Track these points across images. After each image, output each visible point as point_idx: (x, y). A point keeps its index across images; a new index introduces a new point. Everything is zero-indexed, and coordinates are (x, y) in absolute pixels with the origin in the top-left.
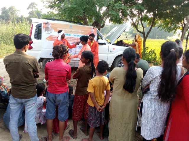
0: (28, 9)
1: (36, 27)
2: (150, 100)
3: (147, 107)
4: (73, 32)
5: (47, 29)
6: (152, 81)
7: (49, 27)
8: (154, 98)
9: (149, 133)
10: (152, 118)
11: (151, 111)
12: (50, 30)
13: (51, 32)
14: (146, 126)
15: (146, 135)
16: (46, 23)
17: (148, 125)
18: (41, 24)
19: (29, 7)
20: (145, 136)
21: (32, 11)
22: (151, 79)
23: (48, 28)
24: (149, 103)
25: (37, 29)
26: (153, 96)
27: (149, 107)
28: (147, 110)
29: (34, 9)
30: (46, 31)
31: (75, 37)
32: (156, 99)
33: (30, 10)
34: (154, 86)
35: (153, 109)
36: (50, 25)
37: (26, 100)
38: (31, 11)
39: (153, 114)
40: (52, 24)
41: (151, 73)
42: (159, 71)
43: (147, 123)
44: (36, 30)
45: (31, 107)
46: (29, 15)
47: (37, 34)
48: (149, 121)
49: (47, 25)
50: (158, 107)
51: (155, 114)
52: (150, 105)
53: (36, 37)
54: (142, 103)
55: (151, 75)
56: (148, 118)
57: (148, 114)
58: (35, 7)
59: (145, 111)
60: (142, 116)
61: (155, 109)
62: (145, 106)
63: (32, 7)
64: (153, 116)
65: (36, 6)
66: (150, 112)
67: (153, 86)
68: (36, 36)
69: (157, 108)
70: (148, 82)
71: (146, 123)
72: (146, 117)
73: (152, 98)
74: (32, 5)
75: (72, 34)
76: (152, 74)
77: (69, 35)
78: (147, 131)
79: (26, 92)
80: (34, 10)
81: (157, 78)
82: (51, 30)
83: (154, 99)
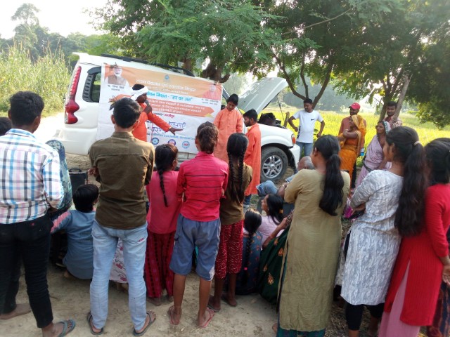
0: (14, 18)
1: (87, 74)
2: (364, 231)
3: (356, 242)
4: (171, 90)
5: (113, 80)
6: (372, 195)
7: (118, 76)
8: (372, 227)
9: (357, 291)
10: (364, 263)
11: (365, 250)
12: (120, 82)
13: (123, 88)
14: (352, 277)
15: (350, 295)
16: (112, 67)
17: (356, 276)
18: (100, 68)
19: (18, 14)
20: (348, 296)
21: (23, 23)
22: (370, 192)
23: (116, 77)
24: (363, 235)
25: (90, 78)
26: (370, 223)
27: (360, 243)
28: (356, 248)
29: (30, 21)
30: (111, 85)
31: (174, 101)
32: (375, 229)
33: (20, 21)
34: (375, 206)
35: (368, 248)
36: (121, 72)
37: (128, 231)
38: (22, 25)
39: (367, 256)
40: (124, 69)
41: (372, 182)
42: (386, 179)
43: (355, 273)
44: (88, 80)
45: (136, 246)
46: (15, 33)
47: (89, 89)
48: (359, 270)
49: (113, 72)
50: (378, 245)
51: (370, 257)
52: (362, 239)
53: (88, 96)
54: (349, 236)
55: (371, 185)
56: (357, 262)
57: (357, 256)
58: (32, 14)
59: (352, 250)
60: (347, 260)
61: (372, 248)
62: (353, 242)
63: (25, 14)
64: (366, 259)
65: (34, 12)
66: (361, 252)
67: (372, 206)
68: (87, 94)
69: (376, 245)
70: (364, 197)
71: (352, 274)
72: (354, 261)
73: (367, 228)
74: (24, 10)
75: (168, 94)
76: (374, 183)
77: (162, 96)
78: (353, 288)
79: (129, 215)
80: (29, 23)
81: (381, 191)
82: (122, 82)
83: (373, 229)
